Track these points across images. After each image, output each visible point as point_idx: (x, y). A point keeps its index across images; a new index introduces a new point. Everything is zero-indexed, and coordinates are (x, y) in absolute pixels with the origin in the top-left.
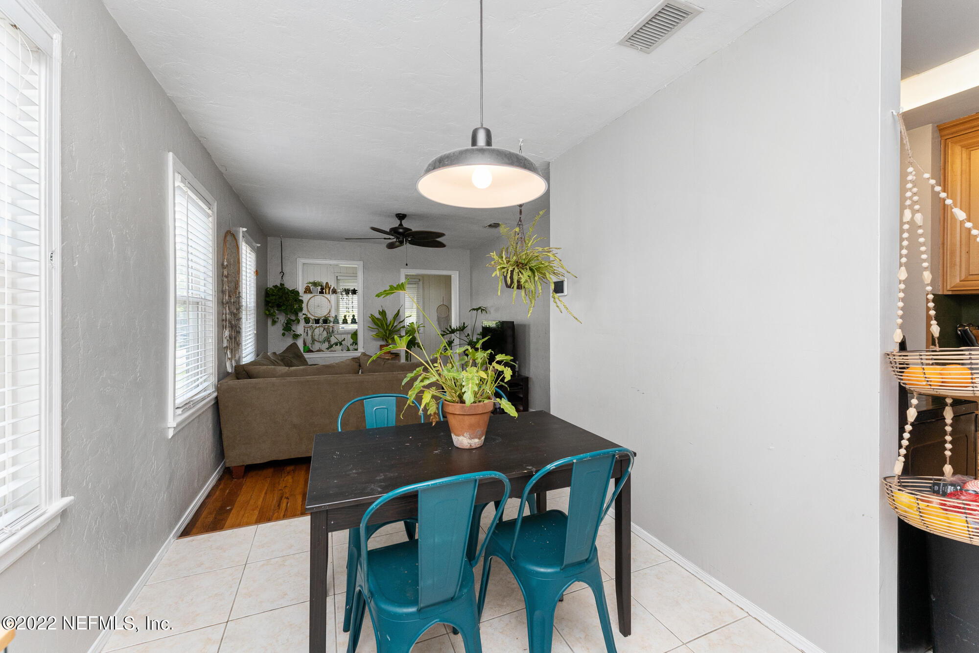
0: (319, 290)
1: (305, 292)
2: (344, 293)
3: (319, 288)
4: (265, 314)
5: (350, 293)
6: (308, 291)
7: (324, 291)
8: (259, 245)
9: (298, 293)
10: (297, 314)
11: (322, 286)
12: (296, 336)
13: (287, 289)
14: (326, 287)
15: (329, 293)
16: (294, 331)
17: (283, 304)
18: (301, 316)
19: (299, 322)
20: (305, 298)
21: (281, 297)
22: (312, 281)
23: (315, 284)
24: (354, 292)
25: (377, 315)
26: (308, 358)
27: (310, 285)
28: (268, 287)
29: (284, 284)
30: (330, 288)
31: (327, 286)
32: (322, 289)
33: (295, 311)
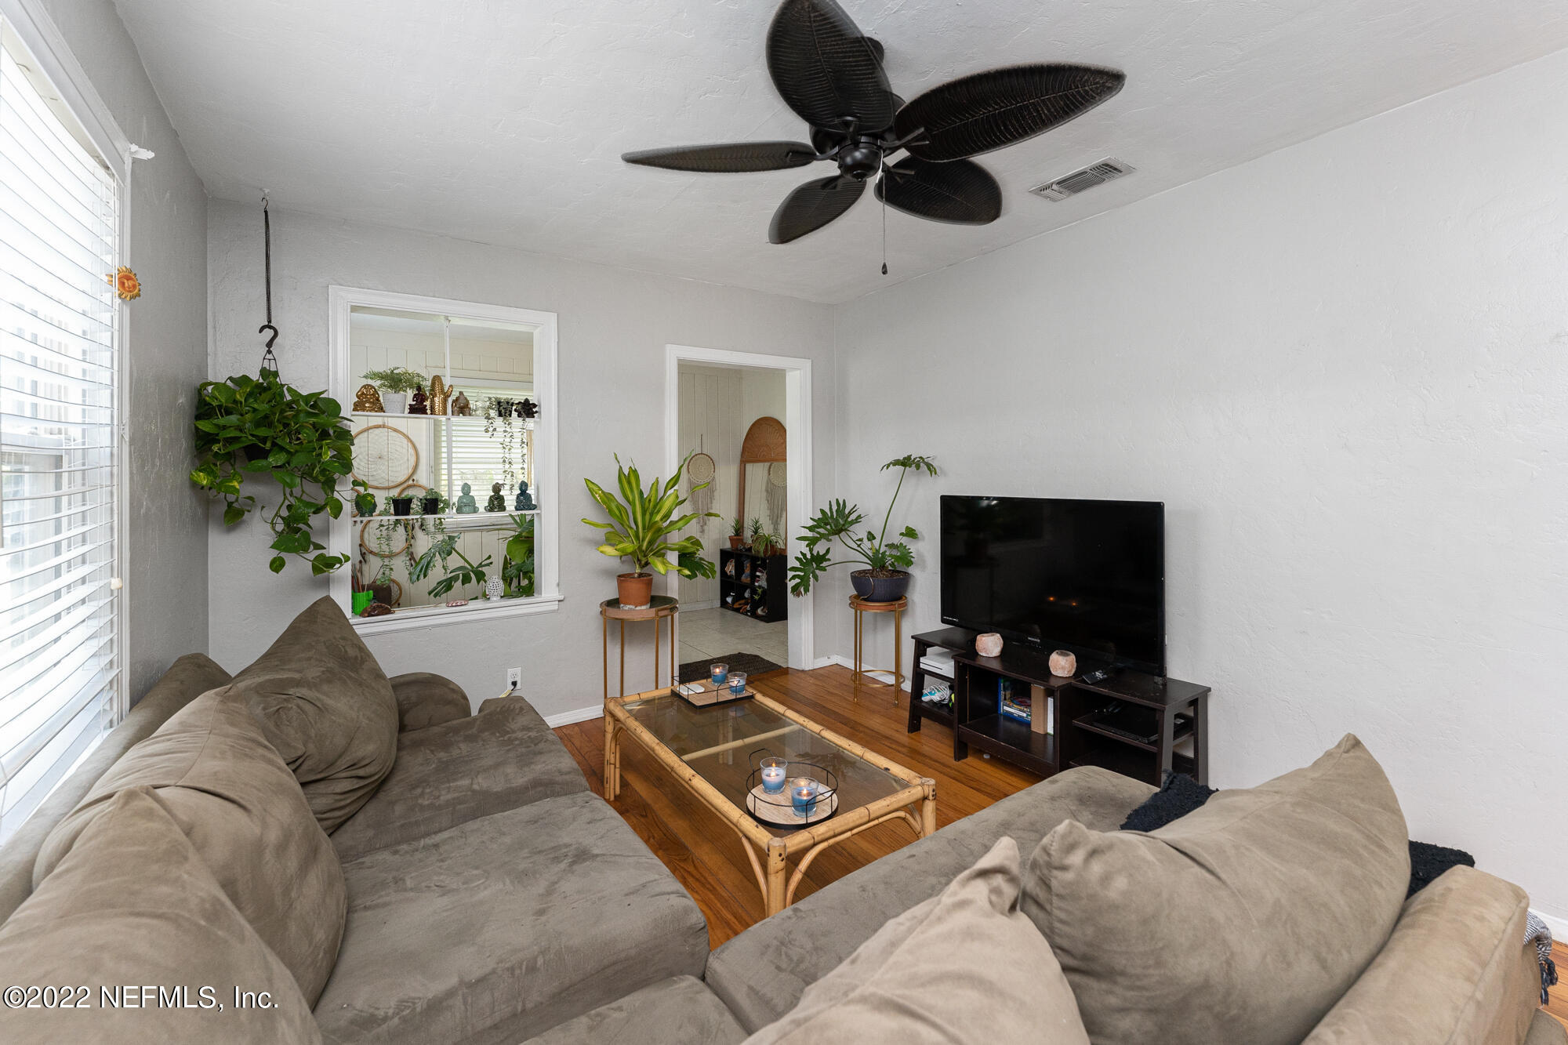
0: (410, 401)
1: (358, 406)
2: (493, 413)
3: (410, 393)
4: (195, 485)
5: (514, 414)
6: (368, 401)
7: (427, 403)
8: (147, 155)
9: (334, 407)
10: (330, 484)
11: (419, 388)
12: (325, 564)
13: (290, 390)
14: (433, 389)
15: (445, 413)
16: (318, 547)
17: (274, 444)
18: (345, 493)
19: (337, 510)
20: (357, 423)
21: (265, 421)
22: (383, 367)
23: (395, 381)
24: (527, 409)
25: (611, 485)
26: (367, 635)
27: (376, 383)
28: (211, 379)
29: (276, 374)
30: (446, 396)
31: (437, 389)
32: (420, 397)
33: (323, 471)
